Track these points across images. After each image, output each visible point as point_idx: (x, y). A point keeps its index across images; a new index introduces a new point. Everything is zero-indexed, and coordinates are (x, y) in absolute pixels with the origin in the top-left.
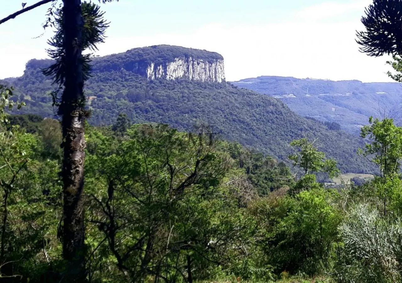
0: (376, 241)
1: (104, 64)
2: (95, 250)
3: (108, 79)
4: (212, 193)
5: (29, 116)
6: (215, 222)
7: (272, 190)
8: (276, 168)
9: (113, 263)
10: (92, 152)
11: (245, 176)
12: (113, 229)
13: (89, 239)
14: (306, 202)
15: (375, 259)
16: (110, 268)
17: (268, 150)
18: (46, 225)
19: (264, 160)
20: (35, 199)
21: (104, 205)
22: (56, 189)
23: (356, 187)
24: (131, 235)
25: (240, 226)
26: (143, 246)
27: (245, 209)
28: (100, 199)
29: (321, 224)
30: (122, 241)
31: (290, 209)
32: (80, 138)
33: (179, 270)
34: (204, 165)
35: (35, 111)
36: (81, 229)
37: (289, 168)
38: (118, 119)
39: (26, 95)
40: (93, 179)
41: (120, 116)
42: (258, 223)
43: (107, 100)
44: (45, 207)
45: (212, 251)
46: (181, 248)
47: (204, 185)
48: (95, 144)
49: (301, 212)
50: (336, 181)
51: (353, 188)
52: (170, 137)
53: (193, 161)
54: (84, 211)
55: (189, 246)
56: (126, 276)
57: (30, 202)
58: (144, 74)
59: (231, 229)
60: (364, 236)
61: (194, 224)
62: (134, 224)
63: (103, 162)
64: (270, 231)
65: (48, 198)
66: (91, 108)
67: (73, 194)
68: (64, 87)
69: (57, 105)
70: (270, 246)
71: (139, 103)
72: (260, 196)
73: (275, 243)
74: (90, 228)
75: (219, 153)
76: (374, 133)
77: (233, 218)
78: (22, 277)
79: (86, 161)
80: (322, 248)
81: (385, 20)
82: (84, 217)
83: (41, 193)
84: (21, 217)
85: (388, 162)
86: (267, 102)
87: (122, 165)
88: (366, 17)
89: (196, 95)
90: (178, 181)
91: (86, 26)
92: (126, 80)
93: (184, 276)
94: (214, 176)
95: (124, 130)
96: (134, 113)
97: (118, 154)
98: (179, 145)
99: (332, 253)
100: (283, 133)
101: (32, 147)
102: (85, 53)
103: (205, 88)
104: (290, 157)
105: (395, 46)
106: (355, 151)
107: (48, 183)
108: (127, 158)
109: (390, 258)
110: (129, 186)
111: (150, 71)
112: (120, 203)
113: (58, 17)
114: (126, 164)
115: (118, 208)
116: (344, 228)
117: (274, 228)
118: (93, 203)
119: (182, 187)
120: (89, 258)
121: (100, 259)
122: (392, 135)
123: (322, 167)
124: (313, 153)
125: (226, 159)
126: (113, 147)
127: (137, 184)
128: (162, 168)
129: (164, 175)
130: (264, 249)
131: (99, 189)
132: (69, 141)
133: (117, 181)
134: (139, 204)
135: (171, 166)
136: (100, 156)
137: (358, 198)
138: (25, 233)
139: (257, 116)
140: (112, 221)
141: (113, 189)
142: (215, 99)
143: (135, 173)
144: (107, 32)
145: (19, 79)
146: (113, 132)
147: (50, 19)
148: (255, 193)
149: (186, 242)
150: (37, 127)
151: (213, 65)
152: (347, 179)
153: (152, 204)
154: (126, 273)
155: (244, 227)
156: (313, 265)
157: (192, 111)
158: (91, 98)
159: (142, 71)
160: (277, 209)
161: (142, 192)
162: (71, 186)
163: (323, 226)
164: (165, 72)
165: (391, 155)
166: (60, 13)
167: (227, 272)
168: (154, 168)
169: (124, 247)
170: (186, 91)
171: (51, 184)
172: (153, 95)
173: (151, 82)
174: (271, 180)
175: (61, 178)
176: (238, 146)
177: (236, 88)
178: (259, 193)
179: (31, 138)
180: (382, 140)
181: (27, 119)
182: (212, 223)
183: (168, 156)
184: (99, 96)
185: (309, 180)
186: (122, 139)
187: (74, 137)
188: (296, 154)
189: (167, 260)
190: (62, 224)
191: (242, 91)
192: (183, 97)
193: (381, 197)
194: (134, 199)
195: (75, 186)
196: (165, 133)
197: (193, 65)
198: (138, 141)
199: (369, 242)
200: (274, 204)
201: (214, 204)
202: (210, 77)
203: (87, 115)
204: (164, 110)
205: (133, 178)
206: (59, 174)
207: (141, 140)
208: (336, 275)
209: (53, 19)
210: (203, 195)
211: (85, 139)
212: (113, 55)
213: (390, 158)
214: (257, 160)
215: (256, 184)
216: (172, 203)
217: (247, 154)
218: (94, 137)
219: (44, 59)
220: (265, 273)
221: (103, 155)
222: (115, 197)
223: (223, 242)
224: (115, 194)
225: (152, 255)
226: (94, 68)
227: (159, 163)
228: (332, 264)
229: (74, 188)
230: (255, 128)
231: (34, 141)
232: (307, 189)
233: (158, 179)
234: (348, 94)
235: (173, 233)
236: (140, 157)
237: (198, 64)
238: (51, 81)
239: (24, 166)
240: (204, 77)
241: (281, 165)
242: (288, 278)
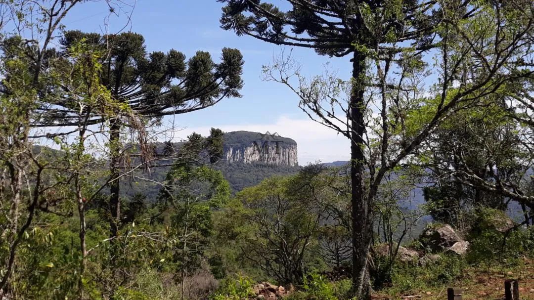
58: (224, 158)
103: (278, 171)
111: (229, 155)
151: (287, 150)
159: (223, 154)
164: (243, 156)
170: (261, 174)
172: (230, 177)
173: (230, 165)
192: (257, 179)
202: (283, 161)
240: (278, 161)
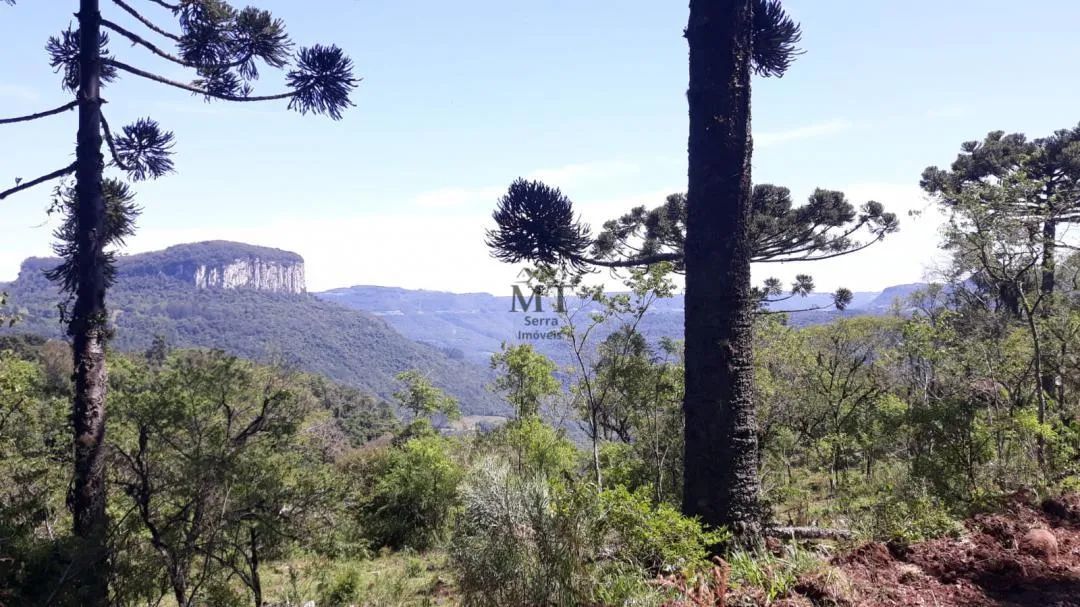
0: (507, 504)
1: (134, 266)
2: (121, 522)
3: (140, 287)
4: (286, 443)
5: (26, 336)
6: (290, 482)
7: (369, 438)
8: (375, 410)
9: (148, 539)
10: (116, 387)
11: (333, 421)
12: (147, 493)
13: (111, 508)
14: (417, 455)
15: (505, 528)
16: (142, 546)
17: (365, 386)
18: (50, 488)
19: (359, 399)
20: (33, 453)
21: (134, 460)
22: (64, 438)
23: (483, 434)
24: (172, 502)
25: (325, 487)
26: (189, 516)
27: (331, 465)
28: (128, 451)
29: (435, 483)
30: (159, 510)
31: (394, 464)
32: (100, 367)
33: (239, 548)
34: (275, 405)
35: (34, 330)
36: (101, 494)
37: (393, 408)
38: (154, 342)
39: (22, 307)
40: (118, 425)
41: (157, 337)
42: (350, 483)
43: (139, 314)
44: (49, 463)
45: (285, 522)
46: (242, 518)
47: (275, 433)
48: (121, 376)
49: (409, 468)
50: (457, 426)
51: (478, 434)
52: (227, 367)
53: (259, 400)
54: (105, 469)
55: (253, 515)
56: (166, 557)
57: (26, 456)
58: (191, 280)
59: (313, 492)
60: (491, 498)
61: (261, 486)
62: (176, 487)
63: (133, 401)
64: (366, 494)
65: (54, 452)
66: (115, 326)
67: (89, 444)
68: (76, 297)
69: (67, 322)
70: (366, 513)
71: (183, 320)
72: (354, 447)
73: (373, 510)
74: (114, 492)
75: (296, 389)
76: (508, 363)
77: (315, 477)
78: (13, 561)
79: (108, 399)
80: (436, 515)
81: (524, 215)
82: (104, 477)
83: (43, 444)
84: (13, 477)
85: (525, 400)
86: (363, 321)
87: (159, 405)
88: (499, 211)
89: (265, 310)
90: (238, 427)
91: (109, 212)
92: (166, 288)
93: (246, 556)
94: (288, 420)
95: (162, 357)
96: (177, 333)
97: (153, 390)
98: (239, 378)
99: (450, 522)
100: (385, 363)
101: (30, 380)
102: (107, 249)
103: (277, 301)
104: (395, 395)
105: (536, 250)
106: (482, 386)
107: (52, 430)
108: (167, 397)
109: (524, 526)
110: (168, 434)
111: (200, 276)
112: (157, 457)
113: (67, 199)
114: (165, 404)
115: (154, 464)
116: (465, 488)
117: (372, 490)
118: (118, 457)
119: (243, 436)
120: (112, 534)
121: (127, 535)
122: (531, 365)
123: (438, 408)
124: (427, 390)
125: (306, 398)
126: (146, 379)
127: (181, 431)
128: (215, 409)
129: (219, 418)
130: (358, 517)
131: (126, 438)
132: (83, 371)
133: (152, 427)
134: (182, 459)
135: (228, 407)
136: (128, 393)
137: (485, 449)
138: (17, 500)
139: (351, 339)
140: (145, 482)
141: (147, 438)
142: (291, 316)
143: (178, 417)
144: (139, 221)
145: (12, 285)
146: (147, 360)
147: (56, 201)
148: (345, 444)
149: (248, 510)
150: (37, 352)
151: (290, 269)
152: (471, 423)
153: (202, 459)
154: (164, 553)
155: (330, 489)
156: (423, 538)
157: (258, 332)
158: (116, 312)
159: (189, 275)
160: (375, 464)
161: (187, 443)
162: (87, 433)
163: (438, 486)
164: (221, 276)
165: (529, 391)
166: (71, 194)
167: (307, 550)
168: (204, 409)
169: (162, 517)
170: (251, 304)
171: (57, 431)
172: (204, 309)
173: (201, 291)
174: (369, 426)
175: (72, 422)
176: (323, 380)
177: (321, 300)
178: (351, 442)
179: (30, 368)
180: (518, 371)
181: (22, 341)
182: (286, 484)
183: (224, 394)
184: (126, 310)
185: (421, 425)
186: (159, 369)
187: (91, 366)
188: (403, 391)
189: (222, 534)
190: (73, 486)
191: (329, 305)
192: (246, 312)
193: (515, 446)
194: (177, 452)
195: (91, 433)
196: (220, 362)
197: (261, 268)
198: (182, 373)
199: (499, 506)
200: (372, 457)
201: (288, 458)
202: (284, 285)
203: (110, 336)
204: (219, 331)
205: (174, 423)
206: (70, 417)
207: (186, 372)
208: (453, 549)
209: (61, 202)
210: (274, 446)
211: (105, 370)
212: (148, 254)
213: (528, 395)
214: (349, 399)
215: (348, 432)
216: (230, 457)
217: (335, 391)
218: (120, 366)
219: (48, 256)
220: (359, 550)
221: (133, 391)
222: (148, 450)
223: (300, 509)
224: (149, 445)
225: (201, 527)
226: (119, 270)
227: (212, 404)
228: (449, 535)
229: (91, 437)
230: (346, 355)
231: (33, 371)
232: (417, 437)
233: (210, 425)
234: (474, 312)
235: (230, 497)
236: (185, 394)
237: (268, 267)
238: (58, 287)
239: (16, 407)
240: (276, 285)
241: (383, 404)
242: (389, 555)
